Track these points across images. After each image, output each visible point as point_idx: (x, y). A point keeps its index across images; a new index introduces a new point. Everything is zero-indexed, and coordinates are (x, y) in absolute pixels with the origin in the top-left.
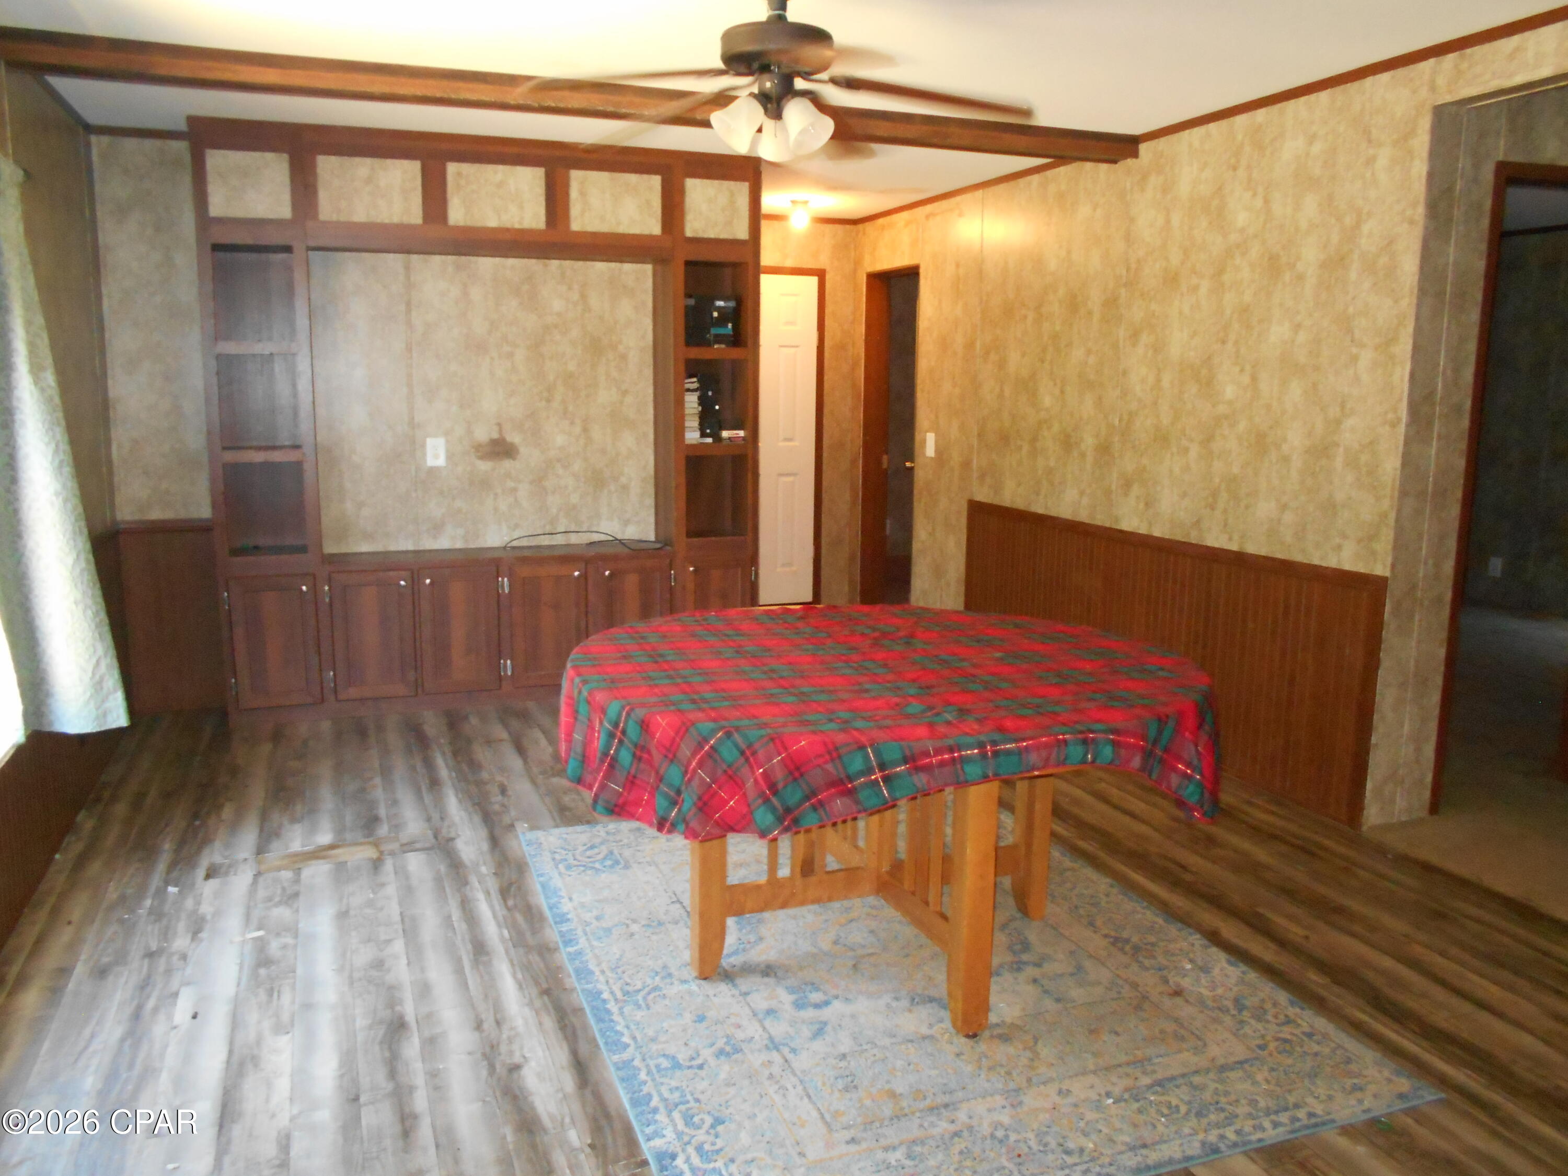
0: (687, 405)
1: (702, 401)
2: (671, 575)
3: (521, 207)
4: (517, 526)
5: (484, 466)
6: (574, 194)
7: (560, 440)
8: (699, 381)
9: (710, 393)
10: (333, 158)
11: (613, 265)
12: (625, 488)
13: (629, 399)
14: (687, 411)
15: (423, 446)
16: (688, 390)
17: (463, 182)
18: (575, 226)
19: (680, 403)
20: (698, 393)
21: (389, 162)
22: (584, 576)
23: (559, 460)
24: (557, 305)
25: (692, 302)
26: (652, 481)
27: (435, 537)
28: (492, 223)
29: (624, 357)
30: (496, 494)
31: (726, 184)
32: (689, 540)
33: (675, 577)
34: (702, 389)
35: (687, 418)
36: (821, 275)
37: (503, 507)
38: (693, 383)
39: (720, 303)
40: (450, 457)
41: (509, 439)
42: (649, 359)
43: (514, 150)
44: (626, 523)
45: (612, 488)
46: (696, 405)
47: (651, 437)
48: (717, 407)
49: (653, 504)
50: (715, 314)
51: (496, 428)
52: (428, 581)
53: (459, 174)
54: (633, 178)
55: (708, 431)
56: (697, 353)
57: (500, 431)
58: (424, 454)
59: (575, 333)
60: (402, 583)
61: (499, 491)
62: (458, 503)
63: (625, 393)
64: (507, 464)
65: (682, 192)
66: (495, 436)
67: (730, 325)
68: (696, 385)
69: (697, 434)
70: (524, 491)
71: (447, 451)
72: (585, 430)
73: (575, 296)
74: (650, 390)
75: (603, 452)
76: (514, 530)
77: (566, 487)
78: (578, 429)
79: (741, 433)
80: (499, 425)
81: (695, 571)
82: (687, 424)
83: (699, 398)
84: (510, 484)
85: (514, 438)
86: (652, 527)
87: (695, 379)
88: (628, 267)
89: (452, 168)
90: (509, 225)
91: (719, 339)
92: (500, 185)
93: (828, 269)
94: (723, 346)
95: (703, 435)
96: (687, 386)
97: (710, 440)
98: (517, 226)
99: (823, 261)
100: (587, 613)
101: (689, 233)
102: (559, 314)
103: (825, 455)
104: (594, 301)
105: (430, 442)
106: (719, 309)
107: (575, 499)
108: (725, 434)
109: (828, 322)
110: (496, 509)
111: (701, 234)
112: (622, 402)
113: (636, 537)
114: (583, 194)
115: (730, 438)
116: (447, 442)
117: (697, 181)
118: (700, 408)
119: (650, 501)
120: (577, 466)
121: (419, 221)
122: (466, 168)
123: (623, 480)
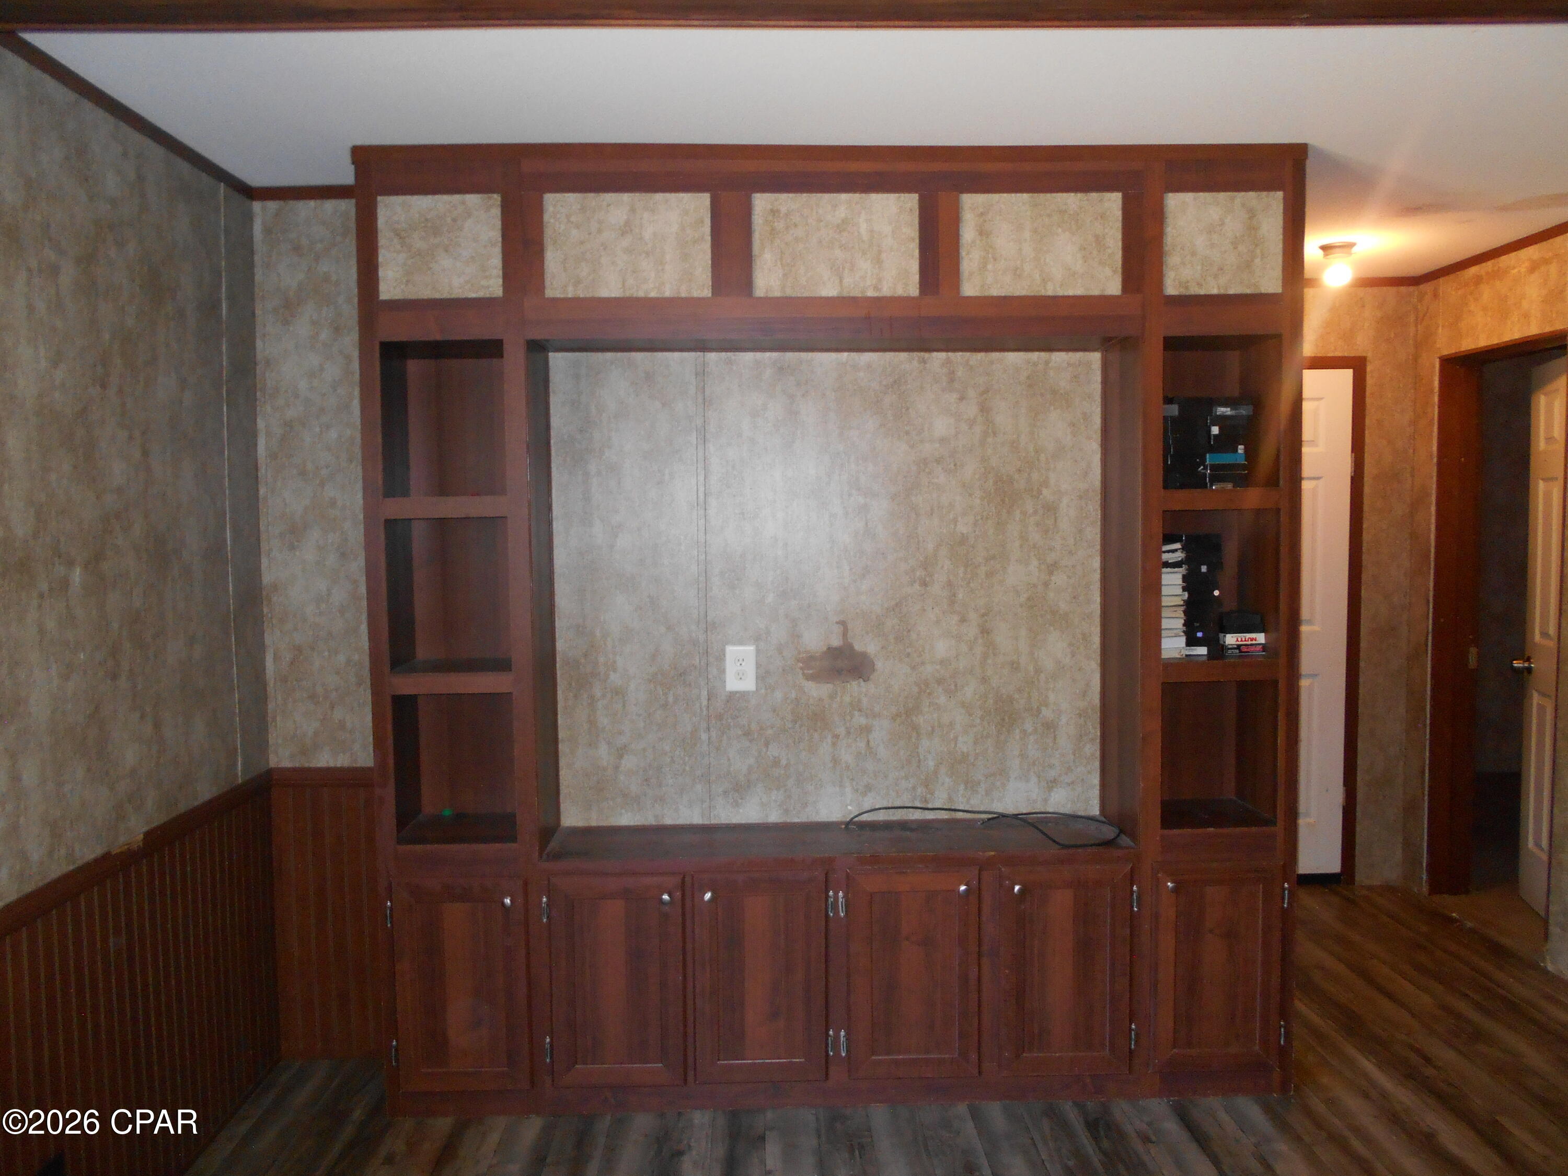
0: (1165, 591)
1: (1190, 583)
2: (1132, 892)
3: (878, 261)
4: (868, 788)
5: (816, 691)
6: (968, 233)
7: (942, 648)
8: (1183, 549)
9: (1204, 569)
10: (571, 197)
11: (1035, 356)
12: (1050, 727)
13: (1059, 579)
14: (1165, 601)
15: (721, 658)
16: (1167, 565)
17: (780, 225)
18: (969, 289)
19: (1154, 588)
20: (1183, 570)
21: (659, 197)
22: (976, 892)
23: (939, 682)
24: (941, 426)
25: (1174, 410)
26: (1097, 716)
27: (736, 804)
28: (830, 290)
29: (1051, 509)
30: (836, 736)
31: (1240, 197)
32: (1166, 832)
33: (1139, 898)
34: (1191, 561)
35: (1165, 613)
36: (1358, 365)
37: (847, 757)
38: (1174, 552)
39: (1222, 410)
40: (762, 677)
41: (858, 647)
42: (1094, 509)
43: (867, 167)
44: (1052, 784)
45: (1029, 727)
46: (1179, 591)
47: (1096, 640)
48: (1216, 593)
49: (1098, 754)
50: (1215, 430)
51: (838, 629)
52: (708, 896)
53: (774, 212)
54: (1071, 200)
55: (1200, 634)
56: (1183, 499)
57: (845, 634)
58: (723, 671)
59: (970, 469)
60: (666, 897)
61: (841, 731)
62: (774, 751)
63: (1052, 568)
64: (855, 687)
65: (1159, 216)
66: (836, 642)
67: (1241, 449)
68: (1179, 556)
69: (1182, 641)
70: (881, 731)
71: (758, 666)
72: (985, 631)
73: (971, 410)
74: (1096, 563)
75: (1015, 667)
76: (864, 794)
77: (951, 725)
78: (971, 631)
79: (1261, 638)
80: (843, 623)
81: (1176, 890)
82: (1165, 624)
83: (1185, 578)
84: (860, 720)
85: (867, 645)
86: (1095, 793)
87: (1178, 546)
88: (1059, 358)
89: (761, 202)
90: (856, 293)
91: (1221, 473)
92: (841, 227)
93: (1369, 355)
94: (1229, 486)
95: (1192, 641)
96: (1165, 557)
97: (1202, 651)
98: (870, 293)
99: (1362, 345)
100: (980, 955)
101: (1171, 288)
102: (943, 440)
103: (1363, 644)
104: (1003, 418)
105: (732, 651)
106: (1221, 421)
107: (965, 744)
108: (1231, 639)
109: (1369, 438)
110: (835, 761)
111: (1195, 290)
112: (1046, 584)
113: (1067, 809)
114: (983, 233)
115: (1239, 647)
116: (758, 651)
117: (1188, 197)
118: (1186, 595)
119: (1093, 749)
120: (970, 690)
121: (707, 293)
122: (786, 201)
123: (1047, 713)
